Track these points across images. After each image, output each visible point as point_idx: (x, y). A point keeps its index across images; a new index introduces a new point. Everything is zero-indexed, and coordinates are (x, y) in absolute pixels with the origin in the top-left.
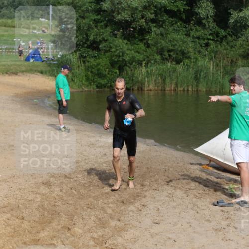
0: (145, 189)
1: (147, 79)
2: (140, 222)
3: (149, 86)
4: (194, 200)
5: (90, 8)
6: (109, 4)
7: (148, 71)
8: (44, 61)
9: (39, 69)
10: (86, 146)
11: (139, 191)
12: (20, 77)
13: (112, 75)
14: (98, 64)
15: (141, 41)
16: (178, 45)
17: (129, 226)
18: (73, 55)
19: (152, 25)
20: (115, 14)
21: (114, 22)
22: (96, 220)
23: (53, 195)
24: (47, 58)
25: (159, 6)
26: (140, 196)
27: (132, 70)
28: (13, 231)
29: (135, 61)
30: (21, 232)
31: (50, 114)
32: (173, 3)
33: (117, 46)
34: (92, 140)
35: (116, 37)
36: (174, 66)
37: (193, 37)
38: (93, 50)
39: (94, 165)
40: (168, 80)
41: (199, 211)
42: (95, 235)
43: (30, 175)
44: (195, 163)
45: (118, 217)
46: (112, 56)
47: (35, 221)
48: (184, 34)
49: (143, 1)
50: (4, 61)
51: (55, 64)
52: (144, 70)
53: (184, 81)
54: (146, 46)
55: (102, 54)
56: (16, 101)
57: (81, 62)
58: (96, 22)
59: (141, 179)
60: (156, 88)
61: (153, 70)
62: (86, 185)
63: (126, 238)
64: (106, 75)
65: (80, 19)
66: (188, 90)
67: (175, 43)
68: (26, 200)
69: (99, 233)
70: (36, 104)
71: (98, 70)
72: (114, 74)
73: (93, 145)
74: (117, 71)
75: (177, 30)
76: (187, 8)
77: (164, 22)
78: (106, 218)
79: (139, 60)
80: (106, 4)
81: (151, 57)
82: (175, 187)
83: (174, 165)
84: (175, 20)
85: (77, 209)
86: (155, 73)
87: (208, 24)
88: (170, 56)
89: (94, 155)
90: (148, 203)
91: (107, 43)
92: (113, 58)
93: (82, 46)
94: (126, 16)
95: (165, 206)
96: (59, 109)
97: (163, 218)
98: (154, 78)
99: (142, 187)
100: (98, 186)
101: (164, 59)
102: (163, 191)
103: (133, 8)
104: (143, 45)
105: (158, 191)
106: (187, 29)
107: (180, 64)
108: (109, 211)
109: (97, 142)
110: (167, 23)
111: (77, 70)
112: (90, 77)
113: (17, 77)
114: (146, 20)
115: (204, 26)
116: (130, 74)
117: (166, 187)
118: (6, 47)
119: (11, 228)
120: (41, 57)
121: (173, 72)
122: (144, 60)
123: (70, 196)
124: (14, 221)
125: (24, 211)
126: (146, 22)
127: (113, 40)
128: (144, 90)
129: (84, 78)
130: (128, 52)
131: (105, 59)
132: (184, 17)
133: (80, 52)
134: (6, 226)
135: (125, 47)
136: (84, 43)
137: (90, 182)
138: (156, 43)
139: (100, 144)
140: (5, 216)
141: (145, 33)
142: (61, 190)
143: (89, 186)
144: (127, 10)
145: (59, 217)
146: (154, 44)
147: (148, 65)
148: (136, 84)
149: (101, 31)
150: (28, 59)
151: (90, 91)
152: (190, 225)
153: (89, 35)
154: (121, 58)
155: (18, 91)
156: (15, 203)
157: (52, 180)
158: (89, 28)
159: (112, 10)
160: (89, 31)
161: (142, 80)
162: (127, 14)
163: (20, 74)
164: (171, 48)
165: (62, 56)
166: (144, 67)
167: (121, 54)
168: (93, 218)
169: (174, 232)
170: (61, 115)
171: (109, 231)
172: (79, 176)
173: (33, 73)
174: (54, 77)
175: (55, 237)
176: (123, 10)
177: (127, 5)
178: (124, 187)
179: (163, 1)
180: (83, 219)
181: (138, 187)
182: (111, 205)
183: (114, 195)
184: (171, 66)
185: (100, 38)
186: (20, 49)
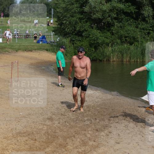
1: (112, 54)
2: (108, 142)
3: (113, 59)
4: (141, 129)
5: (76, 11)
6: (88, 8)
7: (112, 49)
8: (48, 43)
9: (45, 48)
11: (107, 123)
12: (34, 53)
13: (90, 52)
14: (82, 45)
15: (108, 31)
16: (131, 33)
17: (101, 145)
18: (66, 39)
19: (115, 21)
20: (92, 14)
21: (92, 19)
22: (81, 141)
23: (54, 126)
24: (50, 41)
25: (119, 9)
26: (108, 126)
27: (103, 49)
28: (29, 147)
29: (105, 44)
30: (34, 149)
31: (52, 76)
32: (128, 7)
33: (93, 34)
35: (93, 29)
36: (128, 46)
37: (140, 28)
38: (78, 36)
40: (125, 55)
41: (144, 136)
42: (80, 150)
43: (40, 113)
44: (141, 106)
45: (94, 139)
46: (90, 40)
47: (43, 142)
48: (134, 26)
49: (109, 6)
50: (24, 43)
51: (55, 45)
52: (110, 49)
53: (135, 56)
54: (111, 34)
55: (85, 39)
56: (31, 67)
57: (71, 44)
58: (80, 19)
59: (108, 116)
61: (115, 49)
62: (75, 120)
63: (99, 152)
65: (70, 17)
66: (137, 61)
67: (129, 32)
68: (37, 129)
69: (82, 149)
70: (44, 70)
72: (92, 51)
74: (94, 49)
75: (130, 24)
76: (136, 10)
77: (122, 19)
78: (87, 140)
79: (107, 43)
80: (86, 8)
81: (114, 41)
82: (129, 121)
83: (129, 107)
84: (129, 18)
85: (69, 134)
86: (117, 50)
87: (149, 20)
88: (126, 40)
90: (113, 131)
91: (87, 32)
92: (91, 41)
93: (72, 34)
94: (99, 16)
96: (59, 73)
97: (121, 140)
98: (116, 54)
99: (109, 121)
100: (82, 120)
101: (122, 42)
102: (122, 123)
103: (103, 10)
104: (109, 34)
105: (119, 123)
106: (137, 24)
107: (132, 45)
108: (89, 136)
110: (124, 20)
111: (69, 49)
113: (31, 53)
115: (147, 22)
116: (101, 51)
117: (123, 121)
119: (28, 146)
120: (46, 41)
121: (128, 50)
122: (110, 43)
123: (65, 126)
124: (30, 142)
125: (36, 135)
126: (111, 19)
127: (91, 30)
128: (110, 61)
130: (100, 38)
131: (86, 42)
132: (134, 16)
133: (71, 38)
134: (25, 144)
135: (99, 35)
136: (73, 32)
137: (76, 118)
138: (118, 32)
140: (25, 139)
141: (110, 26)
142: (59, 123)
143: (77, 120)
144: (99, 12)
145: (57, 139)
146: (116, 33)
147: (112, 46)
148: (105, 57)
149: (84, 25)
150: (38, 42)
152: (138, 144)
153: (76, 27)
154: (96, 41)
155: (33, 61)
156: (30, 130)
157: (53, 116)
158: (76, 23)
159: (90, 12)
160: (76, 25)
161: (109, 55)
162: (100, 14)
163: (34, 51)
164: (127, 35)
165: (60, 40)
166: (110, 47)
167: (96, 39)
168: (78, 140)
170: (60, 77)
171: (89, 148)
172: (70, 114)
173: (42, 51)
174: (54, 53)
175: (55, 151)
176: (97, 11)
177: (100, 8)
178: (98, 121)
179: (121, 6)
180: (73, 140)
181: (107, 121)
182: (90, 132)
183: (92, 126)
184: (126, 46)
185: (83, 29)
186: (35, 36)
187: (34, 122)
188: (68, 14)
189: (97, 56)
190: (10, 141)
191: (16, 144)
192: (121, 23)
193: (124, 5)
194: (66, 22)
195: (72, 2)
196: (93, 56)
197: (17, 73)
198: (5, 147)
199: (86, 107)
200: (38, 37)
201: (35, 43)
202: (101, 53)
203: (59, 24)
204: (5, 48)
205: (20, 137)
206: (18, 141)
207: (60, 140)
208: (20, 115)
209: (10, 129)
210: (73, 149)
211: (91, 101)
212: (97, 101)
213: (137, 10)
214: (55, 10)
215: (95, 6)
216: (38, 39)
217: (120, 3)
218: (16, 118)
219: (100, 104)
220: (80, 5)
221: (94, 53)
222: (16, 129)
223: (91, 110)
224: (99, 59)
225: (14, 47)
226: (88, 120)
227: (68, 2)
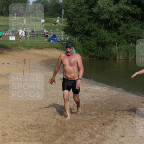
0: (116, 117)
1: (118, 53)
2: (113, 136)
3: (119, 57)
5: (86, 11)
6: (97, 9)
7: (119, 48)
8: (59, 42)
9: (56, 46)
10: (82, 91)
11: (113, 118)
12: (45, 51)
13: (98, 50)
14: (90, 44)
15: (115, 31)
16: (136, 33)
17: (106, 138)
18: (76, 38)
19: (122, 22)
20: (100, 15)
21: (100, 19)
22: (88, 134)
24: (60, 40)
25: (126, 11)
26: (113, 121)
27: (110, 48)
28: (39, 139)
29: (112, 43)
30: (44, 140)
32: (134, 9)
33: (101, 34)
34: (86, 88)
35: (101, 29)
36: (134, 46)
38: (87, 36)
39: (87, 102)
40: (130, 54)
45: (101, 133)
46: (98, 39)
47: (52, 134)
48: (140, 27)
49: (117, 8)
50: (36, 41)
51: (65, 43)
52: (117, 48)
54: (118, 34)
55: (93, 38)
56: (42, 64)
57: (80, 43)
58: (89, 19)
60: (124, 58)
61: (122, 48)
64: (94, 50)
65: (80, 18)
67: (135, 32)
68: (47, 122)
69: (89, 142)
71: (90, 47)
72: (99, 50)
73: (86, 91)
74: (101, 48)
75: (136, 25)
77: (128, 20)
78: (94, 133)
79: (114, 42)
80: (95, 9)
82: (134, 116)
83: (133, 103)
84: (135, 19)
85: (77, 127)
86: (123, 49)
88: (132, 40)
89: (87, 97)
90: (118, 125)
91: (96, 32)
92: (99, 41)
94: (107, 16)
95: (128, 127)
97: (126, 134)
98: (122, 52)
99: (114, 116)
100: (89, 114)
101: (128, 42)
102: (127, 118)
103: (111, 11)
104: (116, 33)
105: (124, 118)
106: (142, 25)
108: (95, 129)
109: (89, 89)
110: (130, 21)
111: (78, 47)
112: (86, 51)
113: (43, 51)
114: (118, 19)
116: (108, 50)
117: (128, 116)
118: (37, 33)
120: (57, 39)
121: (133, 49)
122: (117, 42)
124: (40, 134)
125: (46, 128)
126: (118, 20)
127: (99, 30)
128: (117, 59)
129: (82, 52)
130: (107, 37)
131: (94, 41)
132: (140, 17)
133: (80, 37)
134: (36, 136)
135: (106, 35)
136: (82, 32)
137: (84, 112)
138: (124, 32)
139: (91, 90)
140: (35, 131)
141: (117, 26)
144: (107, 13)
145: (66, 132)
146: (122, 33)
147: (119, 45)
148: (112, 56)
149: (92, 25)
150: (49, 40)
151: (85, 59)
152: (142, 138)
153: (85, 27)
154: (103, 40)
155: (44, 59)
156: (41, 123)
158: (85, 23)
159: (98, 13)
160: (85, 25)
161: (115, 54)
163: (45, 49)
164: (132, 35)
165: (69, 39)
166: (117, 46)
167: (103, 38)
168: (86, 133)
169: (132, 142)
171: (95, 141)
173: (53, 49)
176: (105, 13)
177: (108, 10)
178: (104, 115)
179: (128, 8)
180: (80, 133)
181: (113, 115)
182: (96, 126)
183: (98, 120)
184: (132, 46)
185: (91, 29)
186: (46, 34)
187: (44, 116)
188: (78, 15)
189: (104, 55)
190: (21, 133)
191: (27, 136)
192: (127, 24)
193: (131, 7)
194: (76, 22)
195: (82, 3)
196: (100, 54)
197: (29, 69)
198: (17, 139)
199: (93, 102)
200: (49, 35)
201: (46, 41)
202: (108, 52)
203: (69, 24)
204: (18, 46)
205: (31, 129)
206: (29, 133)
207: (69, 133)
208: (31, 109)
209: (21, 122)
210: (81, 141)
211: (98, 96)
212: (103, 96)
213: (142, 12)
214: (66, 11)
215: (103, 8)
216: (49, 38)
217: (127, 5)
218: (27, 112)
219: (106, 100)
220: (89, 6)
221: (101, 52)
222: (27, 122)
223: (98, 105)
224: (106, 57)
225: (27, 45)
226: (95, 114)
227: (78, 3)
